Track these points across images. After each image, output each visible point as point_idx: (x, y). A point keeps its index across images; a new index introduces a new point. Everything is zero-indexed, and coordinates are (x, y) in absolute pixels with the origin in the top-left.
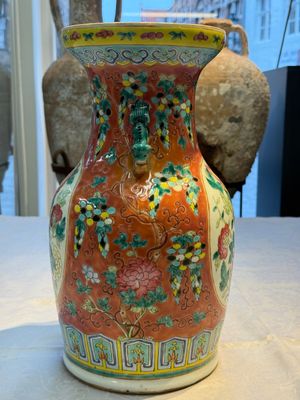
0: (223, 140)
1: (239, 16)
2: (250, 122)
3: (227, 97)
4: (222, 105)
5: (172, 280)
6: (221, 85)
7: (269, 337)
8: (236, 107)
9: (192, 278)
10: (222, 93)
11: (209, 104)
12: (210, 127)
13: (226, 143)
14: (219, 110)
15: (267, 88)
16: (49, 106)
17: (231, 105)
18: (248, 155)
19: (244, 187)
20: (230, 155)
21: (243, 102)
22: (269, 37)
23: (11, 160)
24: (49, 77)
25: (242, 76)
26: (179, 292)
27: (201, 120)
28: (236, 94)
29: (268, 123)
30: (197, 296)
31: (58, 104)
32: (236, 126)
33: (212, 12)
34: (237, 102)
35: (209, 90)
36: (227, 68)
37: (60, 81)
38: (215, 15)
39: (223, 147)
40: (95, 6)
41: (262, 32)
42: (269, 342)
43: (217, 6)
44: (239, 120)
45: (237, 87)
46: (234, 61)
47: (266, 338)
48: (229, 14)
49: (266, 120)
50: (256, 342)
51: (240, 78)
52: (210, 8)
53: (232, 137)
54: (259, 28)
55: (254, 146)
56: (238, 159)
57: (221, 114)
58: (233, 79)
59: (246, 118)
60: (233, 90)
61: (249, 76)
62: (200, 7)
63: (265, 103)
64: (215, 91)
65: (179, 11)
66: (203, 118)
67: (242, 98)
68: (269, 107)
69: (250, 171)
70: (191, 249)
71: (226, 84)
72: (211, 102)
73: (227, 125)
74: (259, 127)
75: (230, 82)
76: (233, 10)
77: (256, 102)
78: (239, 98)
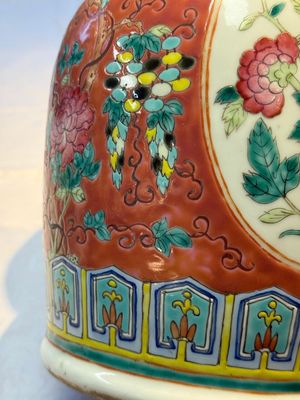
5: (109, 132)
9: (150, 133)
26: (121, 161)
30: (162, 183)
70: (153, 65)
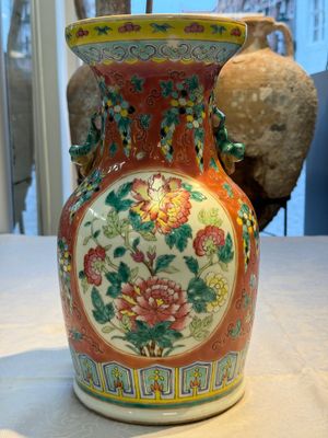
0: (264, 150)
1: (290, 16)
2: (295, 130)
3: (269, 103)
4: (263, 112)
6: (262, 89)
7: (304, 370)
8: (278, 114)
10: (262, 98)
11: (248, 111)
12: (249, 136)
13: (267, 154)
14: (260, 117)
15: (314, 92)
16: (73, 116)
17: (272, 111)
18: (293, 166)
20: (273, 167)
21: (286, 107)
22: (323, 38)
24: (74, 84)
25: (284, 79)
27: (239, 129)
28: (278, 99)
29: (316, 132)
31: (83, 113)
32: (279, 135)
33: (260, 11)
34: (280, 108)
35: (249, 96)
36: (268, 71)
37: (86, 88)
38: (263, 14)
39: (264, 159)
40: (123, 6)
41: (316, 32)
42: (304, 375)
43: (265, 6)
44: (281, 128)
45: (279, 91)
46: (276, 62)
47: (300, 372)
48: (278, 13)
49: (313, 128)
50: (289, 376)
51: (283, 82)
52: (257, 8)
53: (275, 147)
54: (312, 28)
55: (299, 157)
56: (282, 172)
57: (262, 122)
58: (274, 82)
59: (290, 126)
60: (275, 95)
61: (293, 78)
62: (247, 6)
63: (312, 109)
64: (255, 97)
65: (223, 12)
66: (242, 126)
67: (286, 103)
68: (317, 113)
69: (295, 185)
71: (267, 89)
72: (251, 108)
73: (268, 134)
74: (305, 136)
75: (272, 86)
76: (283, 10)
77: (302, 108)
78: (281, 104)
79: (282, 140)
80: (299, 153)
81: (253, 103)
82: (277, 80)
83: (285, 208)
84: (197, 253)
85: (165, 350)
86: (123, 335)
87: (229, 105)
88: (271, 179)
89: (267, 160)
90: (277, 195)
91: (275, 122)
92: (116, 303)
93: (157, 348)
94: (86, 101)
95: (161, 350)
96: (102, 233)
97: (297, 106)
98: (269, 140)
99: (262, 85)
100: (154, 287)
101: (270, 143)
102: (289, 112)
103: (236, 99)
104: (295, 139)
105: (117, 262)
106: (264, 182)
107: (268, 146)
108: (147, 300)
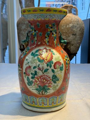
0: (70, 41)
1: (76, 3)
2: (78, 35)
3: (72, 28)
4: (70, 30)
6: (70, 24)
8: (74, 31)
10: (70, 27)
11: (66, 30)
12: (66, 37)
13: (71, 42)
15: (84, 25)
16: (19, 31)
18: (78, 45)
19: (77, 55)
20: (72, 45)
21: (76, 29)
22: (84, 9)
23: (8, 47)
25: (76, 22)
27: (64, 35)
28: (74, 27)
29: (84, 36)
31: (21, 30)
32: (74, 36)
33: (67, 2)
34: (74, 29)
35: (66, 26)
36: (72, 19)
37: (22, 23)
39: (70, 43)
40: (32, 1)
41: (82, 8)
42: (83, 100)
44: (75, 35)
46: (73, 17)
47: (82, 99)
48: (72, 2)
49: (83, 35)
50: (80, 100)
51: (75, 22)
53: (73, 40)
54: (81, 7)
56: (75, 46)
57: (70, 33)
58: (73, 22)
59: (77, 34)
60: (73, 26)
61: (78, 21)
63: (83, 30)
64: (68, 26)
65: (57, 2)
66: (64, 34)
67: (76, 28)
69: (78, 50)
73: (71, 36)
74: (81, 37)
75: (72, 23)
76: (73, 1)
77: (80, 29)
79: (75, 38)
80: (80, 41)
81: (67, 28)
82: (74, 22)
83: (76, 56)
84: (54, 68)
85: (46, 93)
86: (35, 89)
87: (61, 29)
88: (72, 48)
89: (71, 43)
90: (74, 53)
91: (73, 33)
92: (33, 80)
93: (44, 92)
94: (22, 27)
95: (45, 93)
96: (30, 62)
97: (79, 29)
98: (72, 38)
99: (70, 23)
100: (43, 77)
101: (72, 39)
102: (77, 30)
103: (63, 27)
104: (79, 38)
105: (34, 70)
106: (70, 49)
107: (71, 40)
108: (41, 80)
